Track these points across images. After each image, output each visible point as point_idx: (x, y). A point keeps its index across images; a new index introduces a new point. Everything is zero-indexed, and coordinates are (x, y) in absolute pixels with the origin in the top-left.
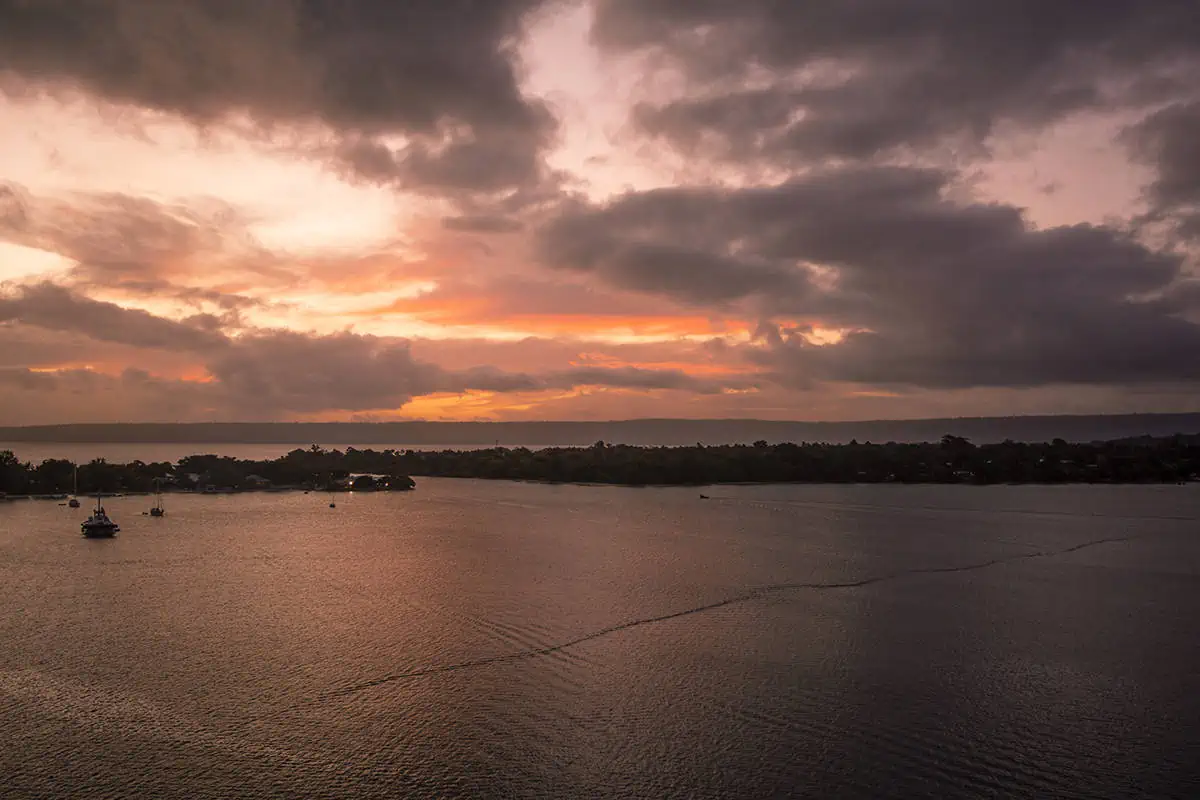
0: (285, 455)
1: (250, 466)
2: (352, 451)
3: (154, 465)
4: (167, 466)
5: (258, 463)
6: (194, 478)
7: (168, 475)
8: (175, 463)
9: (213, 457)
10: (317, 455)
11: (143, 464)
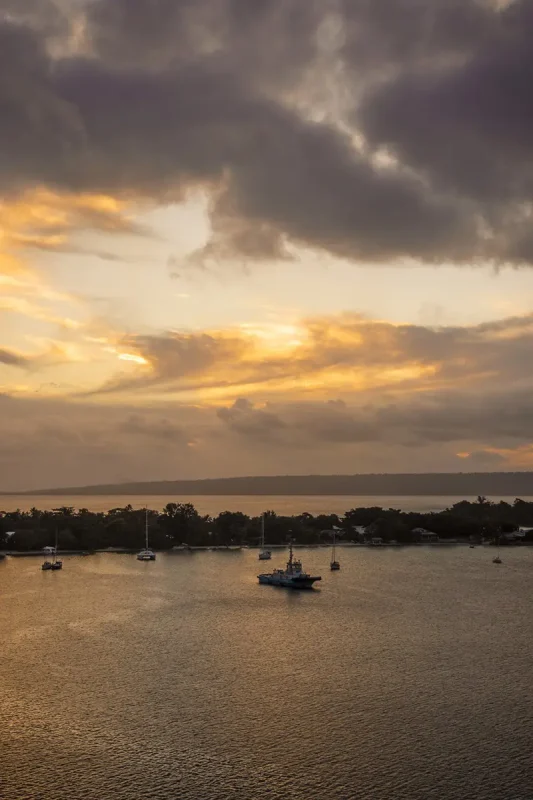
0: (451, 507)
1: (415, 519)
2: (520, 503)
3: (322, 517)
4: (333, 519)
5: (423, 516)
6: (361, 530)
7: (335, 527)
8: (341, 516)
9: (378, 510)
10: (483, 507)
11: (311, 517)
